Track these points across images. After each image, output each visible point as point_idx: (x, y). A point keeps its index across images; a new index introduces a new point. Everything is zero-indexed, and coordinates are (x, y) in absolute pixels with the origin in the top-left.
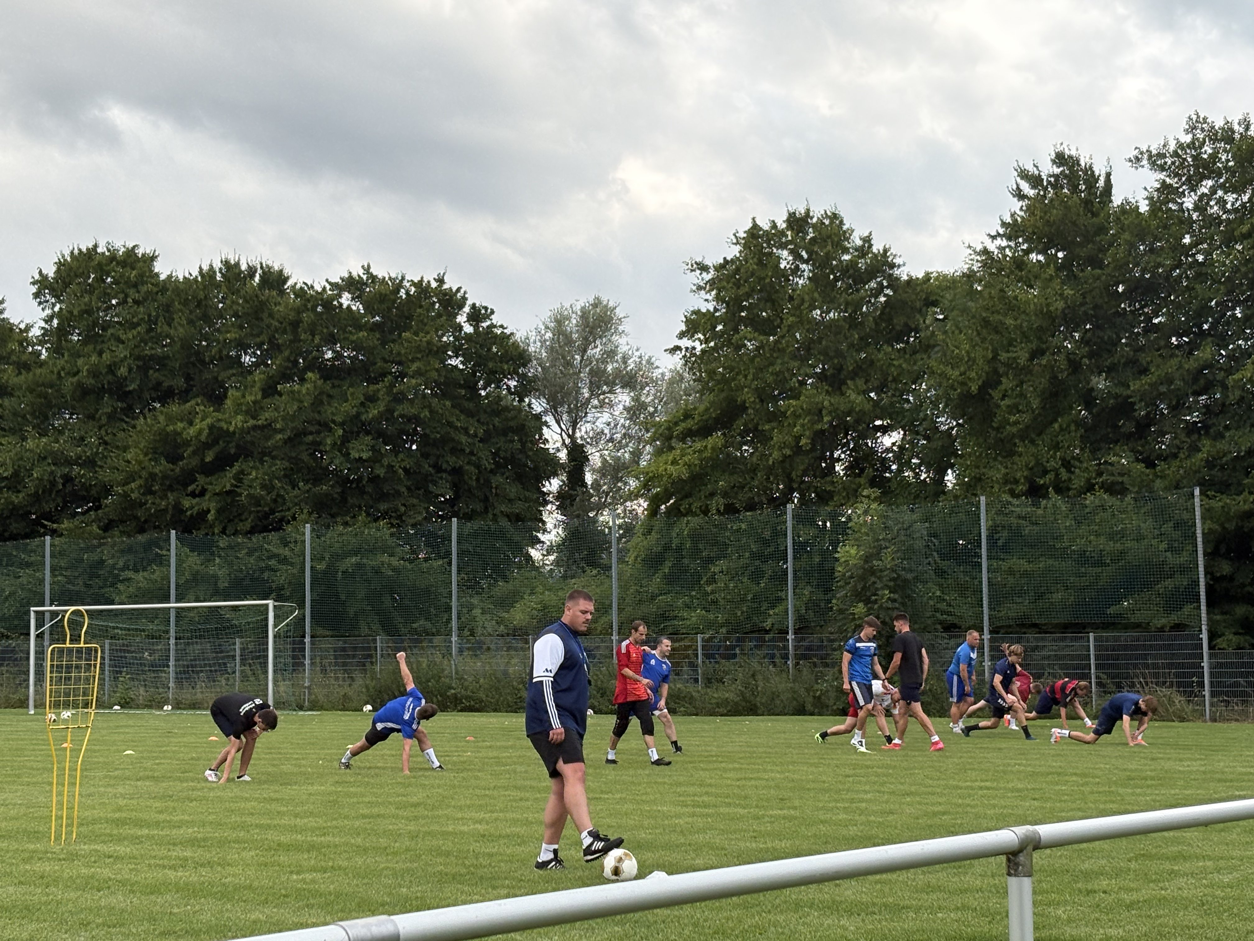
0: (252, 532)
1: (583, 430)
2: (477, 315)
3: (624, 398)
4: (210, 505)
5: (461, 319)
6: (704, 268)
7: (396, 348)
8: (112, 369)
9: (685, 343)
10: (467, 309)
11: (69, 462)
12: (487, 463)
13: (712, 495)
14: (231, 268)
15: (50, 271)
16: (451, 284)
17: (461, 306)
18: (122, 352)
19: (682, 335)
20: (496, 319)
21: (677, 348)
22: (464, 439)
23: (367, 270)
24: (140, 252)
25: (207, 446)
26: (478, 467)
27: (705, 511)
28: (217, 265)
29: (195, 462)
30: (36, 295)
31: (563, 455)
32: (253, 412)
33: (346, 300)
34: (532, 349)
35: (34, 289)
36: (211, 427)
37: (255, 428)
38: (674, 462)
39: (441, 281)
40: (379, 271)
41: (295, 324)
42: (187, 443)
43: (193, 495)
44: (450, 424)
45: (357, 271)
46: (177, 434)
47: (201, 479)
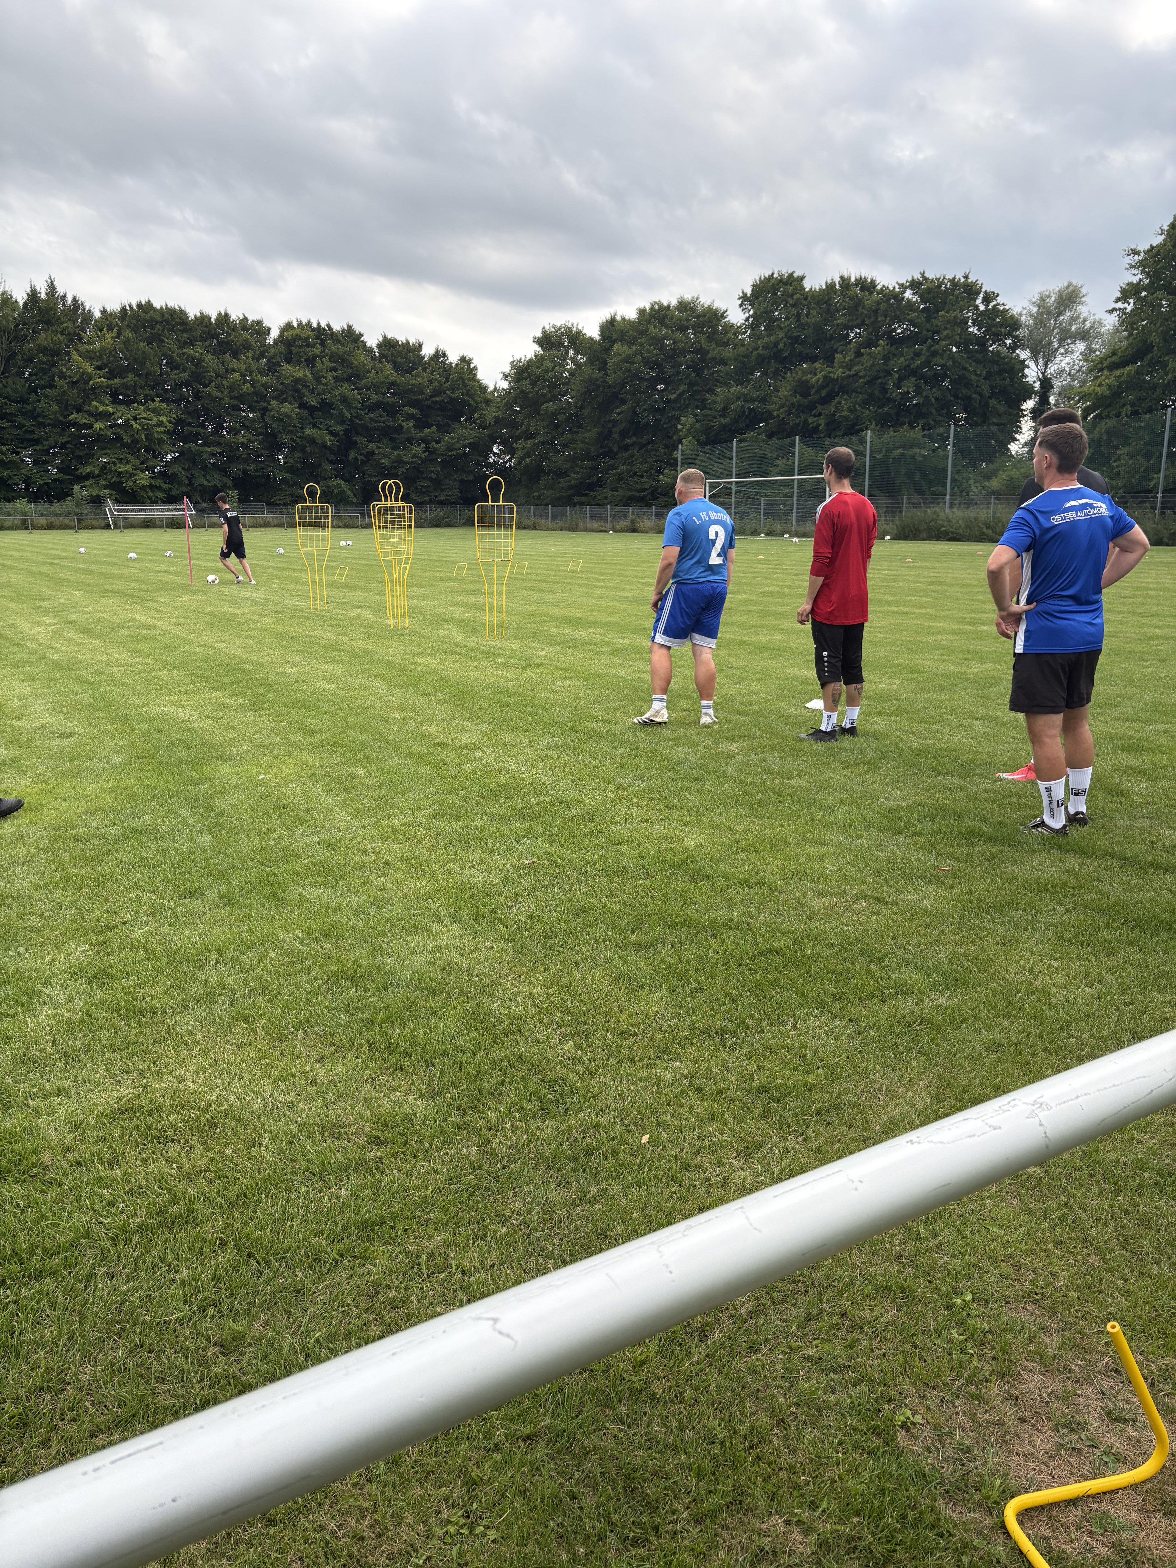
1: (1052, 369)
2: (988, 298)
6: (1135, 252)
7: (935, 322)
9: (1120, 305)
10: (981, 295)
11: (752, 400)
12: (987, 392)
15: (749, 291)
16: (972, 279)
17: (978, 293)
18: (781, 335)
19: (1117, 300)
20: (1000, 300)
21: (1114, 310)
23: (923, 274)
24: (796, 275)
28: (837, 279)
29: (817, 397)
30: (741, 305)
31: (1037, 386)
32: (849, 367)
33: (908, 294)
34: (1023, 318)
35: (739, 302)
38: (1100, 385)
39: (966, 277)
40: (930, 275)
43: (815, 416)
45: (917, 276)
46: (807, 381)
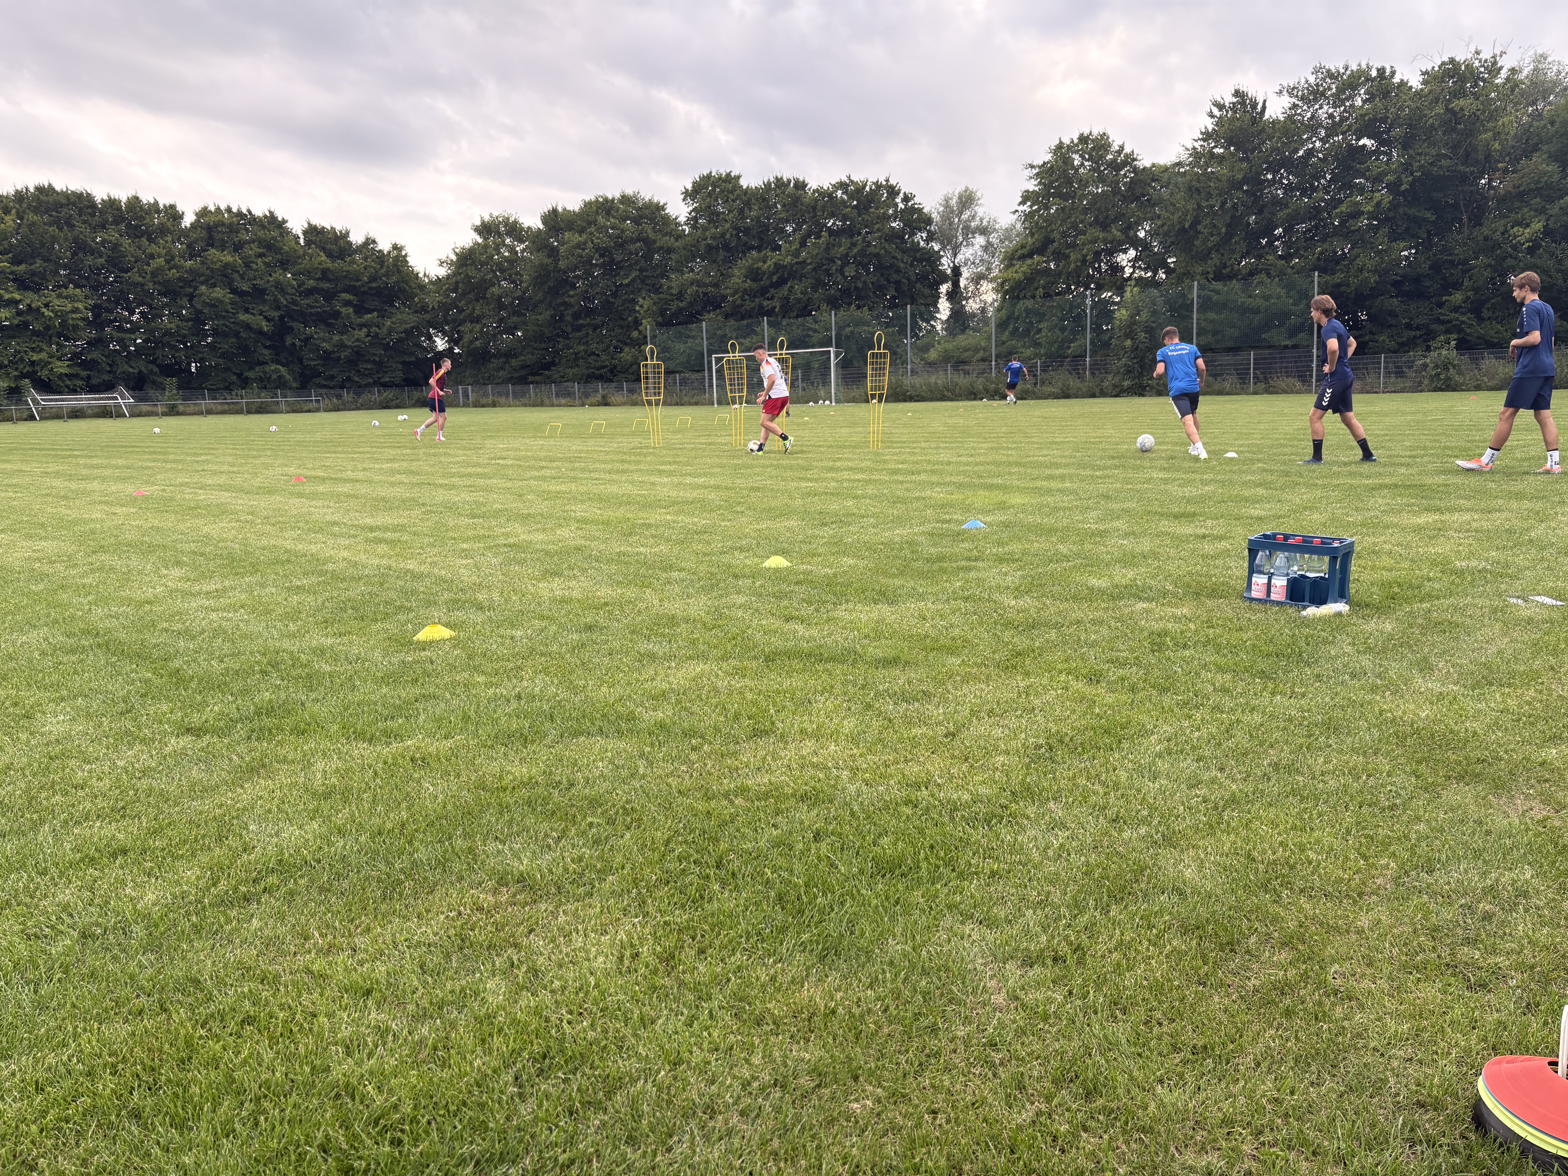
0: (797, 317)
1: (960, 258)
2: (906, 199)
3: (980, 240)
4: (777, 304)
5: (898, 200)
6: (1032, 167)
7: (866, 217)
8: (723, 235)
9: (1021, 208)
10: (901, 195)
12: (913, 278)
13: (1037, 289)
14: (778, 180)
15: (689, 187)
16: (893, 182)
17: (898, 193)
19: (1020, 204)
20: (916, 200)
21: (1017, 211)
22: (902, 265)
23: (849, 177)
24: (733, 174)
25: (774, 274)
26: (908, 279)
27: (1034, 297)
28: (772, 180)
29: (768, 282)
30: (684, 200)
31: (949, 271)
33: (839, 193)
36: (775, 264)
37: (797, 263)
38: (1016, 272)
39: (887, 181)
41: (814, 208)
42: (764, 273)
44: (894, 257)
45: (845, 179)
47: (772, 291)
